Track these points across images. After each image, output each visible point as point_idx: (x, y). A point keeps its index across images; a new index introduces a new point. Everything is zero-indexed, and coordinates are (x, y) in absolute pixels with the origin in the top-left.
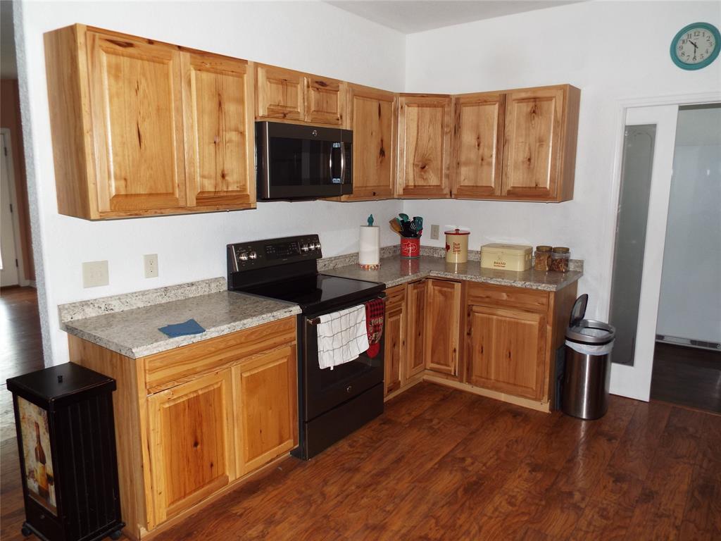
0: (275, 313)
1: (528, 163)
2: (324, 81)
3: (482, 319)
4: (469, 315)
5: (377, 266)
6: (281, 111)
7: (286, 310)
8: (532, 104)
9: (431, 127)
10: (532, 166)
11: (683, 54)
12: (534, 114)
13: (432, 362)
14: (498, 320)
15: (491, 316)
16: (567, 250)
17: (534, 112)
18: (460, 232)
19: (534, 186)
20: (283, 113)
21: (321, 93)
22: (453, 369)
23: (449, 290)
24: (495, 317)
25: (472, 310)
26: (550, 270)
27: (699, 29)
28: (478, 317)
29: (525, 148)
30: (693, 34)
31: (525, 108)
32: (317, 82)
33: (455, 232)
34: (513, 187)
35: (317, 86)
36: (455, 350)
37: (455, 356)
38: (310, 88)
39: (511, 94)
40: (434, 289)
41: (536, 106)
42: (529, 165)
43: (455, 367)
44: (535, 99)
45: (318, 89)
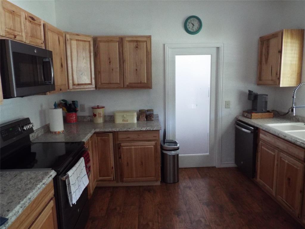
0: (44, 181)
1: (136, 71)
2: (34, 18)
3: (127, 149)
4: (119, 148)
5: (63, 131)
6: (12, 34)
7: (48, 176)
8: (135, 44)
9: (84, 53)
10: (138, 73)
11: (189, 27)
12: (137, 48)
13: (100, 177)
14: (134, 148)
15: (131, 147)
16: (152, 110)
17: (137, 47)
18: (99, 107)
19: (140, 82)
20: (14, 35)
21: (33, 25)
22: (112, 177)
23: (106, 137)
24: (133, 147)
25: (121, 146)
26: (147, 120)
27: (194, 18)
28: (124, 148)
29: (134, 65)
30: (192, 20)
31: (133, 45)
32: (30, 17)
33: (97, 107)
34: (130, 83)
35: (30, 19)
36: (113, 168)
37: (113, 170)
38: (27, 20)
39: (125, 38)
40: (97, 139)
41: (137, 44)
42: (137, 72)
43: (113, 176)
44: (137, 41)
45: (30, 21)
